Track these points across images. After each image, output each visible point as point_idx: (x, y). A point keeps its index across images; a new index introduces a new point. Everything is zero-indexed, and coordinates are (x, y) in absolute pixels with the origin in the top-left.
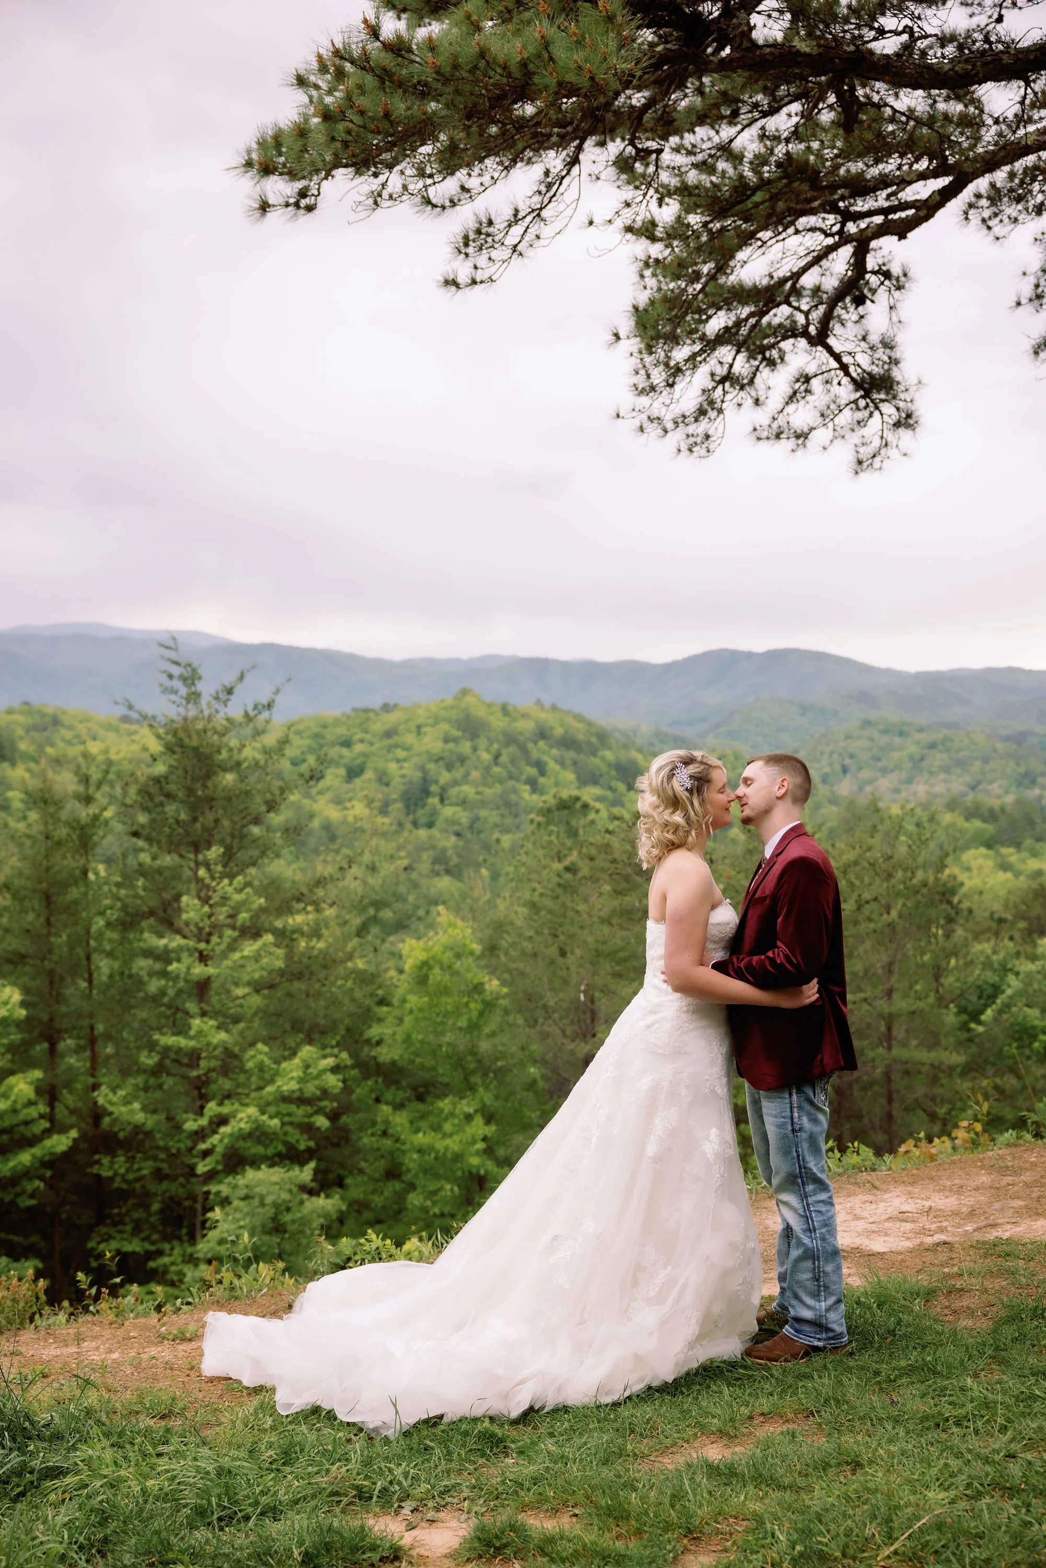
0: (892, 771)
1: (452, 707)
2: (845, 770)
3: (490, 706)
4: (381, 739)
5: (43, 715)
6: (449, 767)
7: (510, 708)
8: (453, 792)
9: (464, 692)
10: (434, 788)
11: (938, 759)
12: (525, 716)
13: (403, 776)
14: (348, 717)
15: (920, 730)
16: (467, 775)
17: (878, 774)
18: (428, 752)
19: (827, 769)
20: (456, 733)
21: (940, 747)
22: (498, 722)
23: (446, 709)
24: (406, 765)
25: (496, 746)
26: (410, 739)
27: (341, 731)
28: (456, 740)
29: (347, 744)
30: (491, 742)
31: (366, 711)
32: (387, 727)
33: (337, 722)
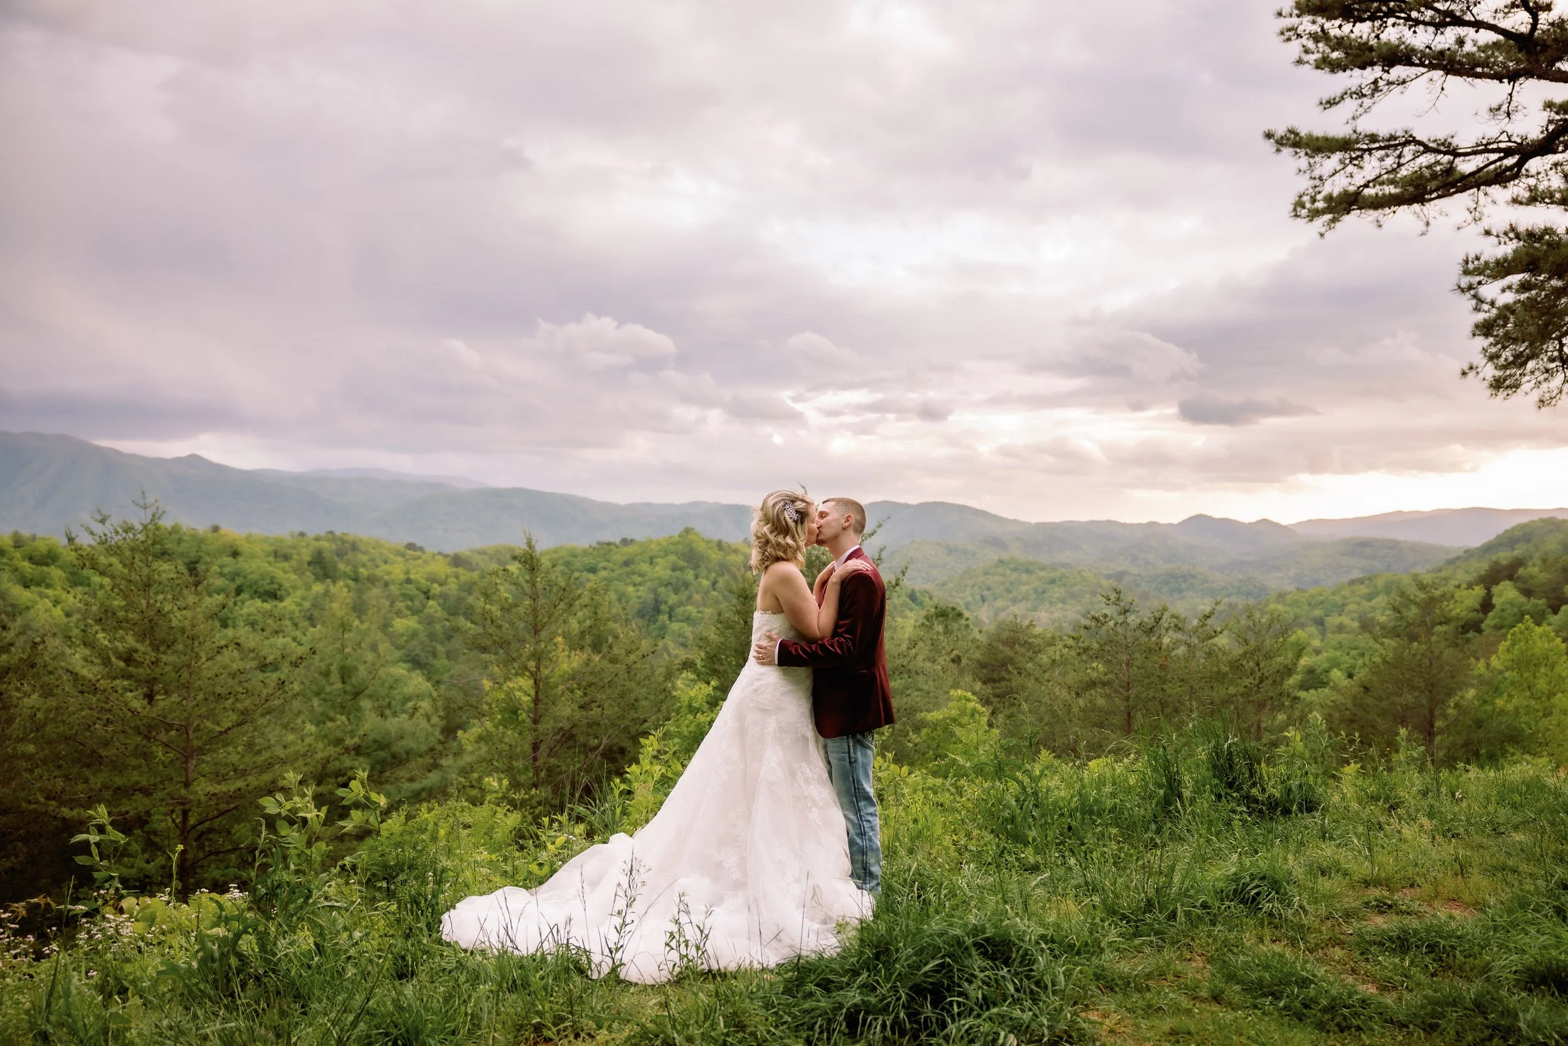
0: (1021, 601)
1: (678, 543)
2: (983, 600)
3: (708, 542)
4: (621, 567)
5: (343, 542)
6: (676, 591)
7: (724, 545)
8: (680, 610)
9: (687, 531)
10: (663, 607)
11: (1057, 592)
12: (736, 551)
13: (639, 598)
14: (594, 549)
15: (1043, 569)
16: (690, 598)
17: (1010, 603)
18: (659, 578)
19: (969, 599)
20: (682, 563)
21: (1059, 583)
22: (715, 556)
23: (674, 544)
24: (641, 588)
25: (713, 575)
26: (645, 567)
27: (587, 560)
28: (681, 569)
29: (593, 570)
30: (710, 571)
31: (609, 544)
32: (624, 558)
33: (585, 553)
